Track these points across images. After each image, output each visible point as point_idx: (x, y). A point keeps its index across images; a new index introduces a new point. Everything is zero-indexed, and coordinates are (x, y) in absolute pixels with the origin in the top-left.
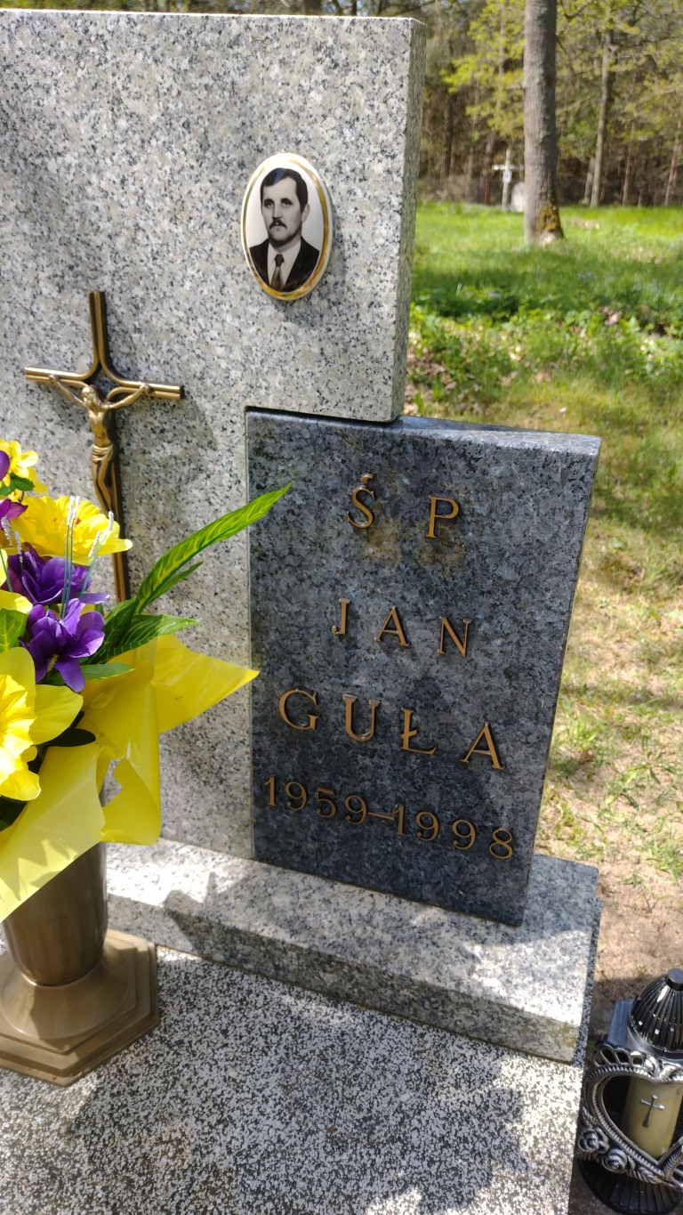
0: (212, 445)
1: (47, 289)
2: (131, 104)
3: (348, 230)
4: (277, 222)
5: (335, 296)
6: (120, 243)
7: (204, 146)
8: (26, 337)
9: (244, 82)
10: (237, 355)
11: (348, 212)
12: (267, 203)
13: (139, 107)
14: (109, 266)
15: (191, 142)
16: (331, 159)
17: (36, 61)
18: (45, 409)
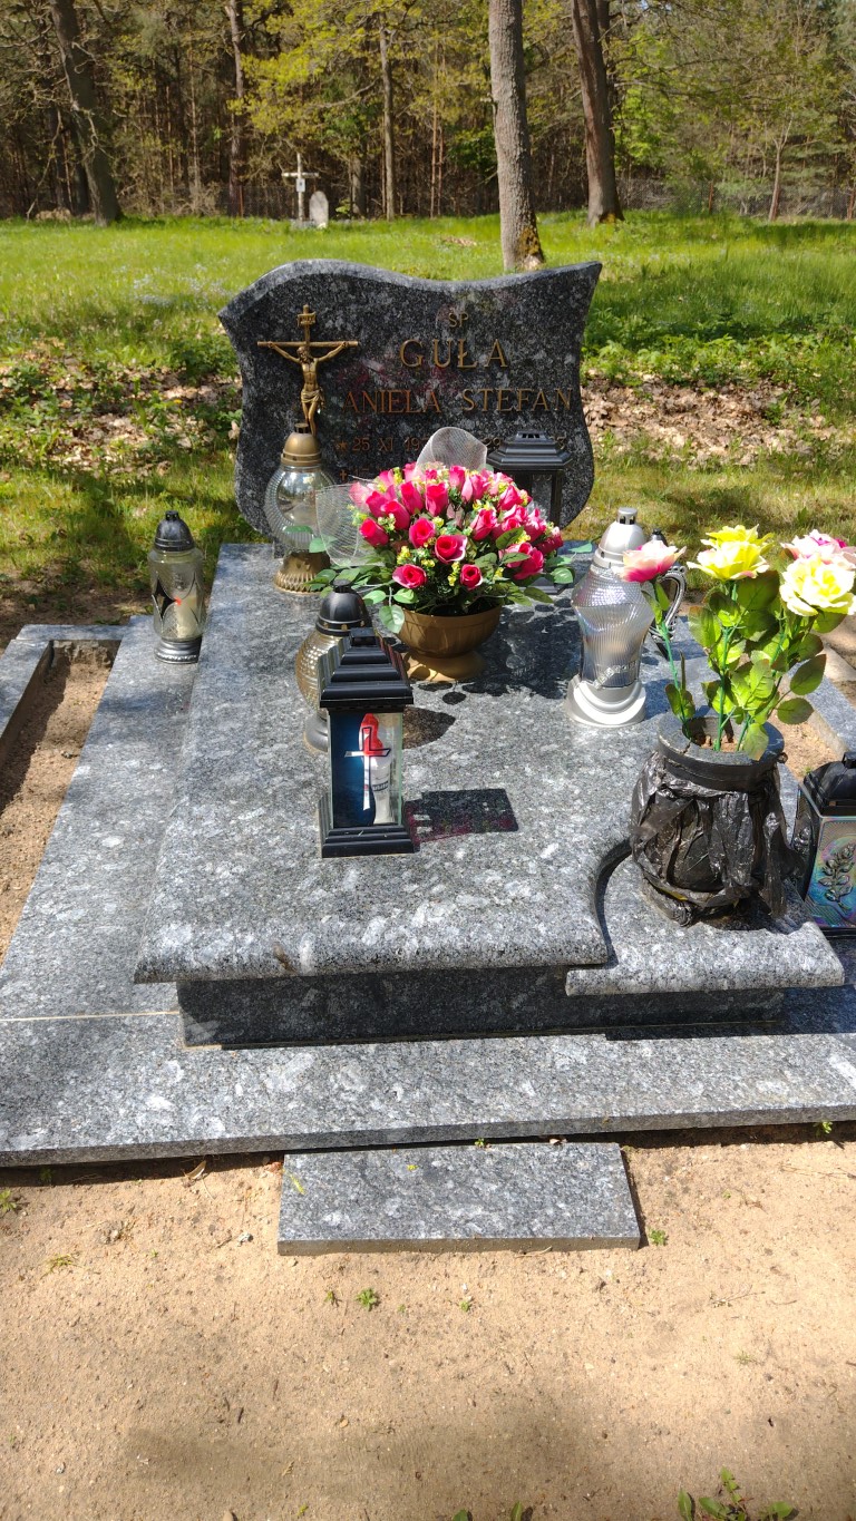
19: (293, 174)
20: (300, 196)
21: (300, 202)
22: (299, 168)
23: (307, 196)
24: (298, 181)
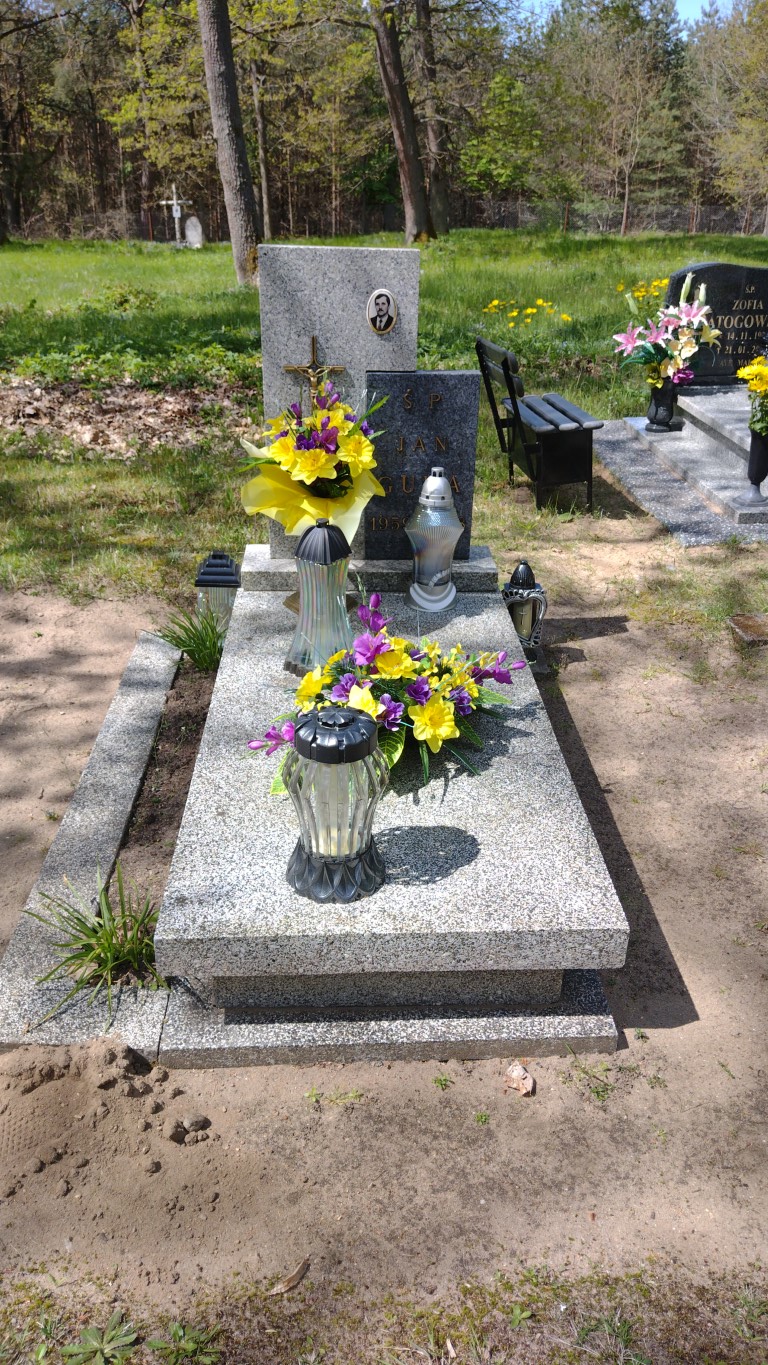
0: (353, 386)
1: (294, 336)
2: (330, 275)
3: (401, 311)
4: (381, 310)
5: (398, 332)
6: (323, 319)
7: (355, 287)
8: (283, 354)
9: (368, 268)
10: (364, 353)
11: (402, 306)
12: (377, 304)
13: (333, 276)
14: (318, 327)
15: (350, 286)
16: (396, 290)
17: (297, 262)
18: (288, 380)
19: (170, 202)
20: (177, 221)
21: (177, 226)
22: (175, 197)
23: (183, 219)
24: (174, 208)
